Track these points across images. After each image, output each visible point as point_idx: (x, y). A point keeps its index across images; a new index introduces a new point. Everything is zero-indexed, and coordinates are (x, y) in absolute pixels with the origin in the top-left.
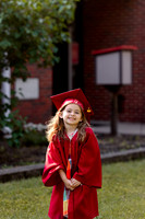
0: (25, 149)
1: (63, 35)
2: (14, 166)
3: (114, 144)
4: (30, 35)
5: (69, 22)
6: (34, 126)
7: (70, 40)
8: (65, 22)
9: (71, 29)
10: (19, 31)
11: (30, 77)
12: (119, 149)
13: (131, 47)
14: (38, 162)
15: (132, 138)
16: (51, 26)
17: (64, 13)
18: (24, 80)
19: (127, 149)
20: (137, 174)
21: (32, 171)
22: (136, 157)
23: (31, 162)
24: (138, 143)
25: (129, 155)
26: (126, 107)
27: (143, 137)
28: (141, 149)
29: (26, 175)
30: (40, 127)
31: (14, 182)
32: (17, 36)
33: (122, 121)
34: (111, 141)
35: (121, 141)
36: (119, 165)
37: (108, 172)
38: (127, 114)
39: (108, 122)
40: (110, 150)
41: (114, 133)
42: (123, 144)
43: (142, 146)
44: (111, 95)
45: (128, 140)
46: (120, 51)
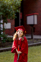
0: (7, 43)
1: (17, 10)
2: (4, 48)
3: (32, 41)
4: (8, 11)
5: (19, 7)
6: (10, 36)
7: (19, 12)
8: (18, 7)
9: (20, 9)
10: (5, 10)
11: (8, 22)
12: (34, 43)
13: (37, 14)
14: (11, 46)
15: (37, 40)
16: (14, 8)
17: (18, 4)
18: (7, 23)
19: (36, 42)
20: (39, 50)
21: (9, 49)
22: (38, 45)
23: (9, 46)
24: (39, 41)
25: (36, 44)
26: (36, 31)
27: (40, 39)
28: (40, 43)
29: (7, 50)
30: (11, 36)
31: (4, 52)
32: (4, 11)
33: (35, 35)
34: (31, 40)
35: (34, 40)
36: (33, 47)
37: (30, 49)
38: (36, 33)
39: (31, 35)
40: (31, 43)
41: (32, 38)
42: (35, 41)
43: (40, 42)
44: (31, 27)
45: (36, 40)
46: (34, 15)
